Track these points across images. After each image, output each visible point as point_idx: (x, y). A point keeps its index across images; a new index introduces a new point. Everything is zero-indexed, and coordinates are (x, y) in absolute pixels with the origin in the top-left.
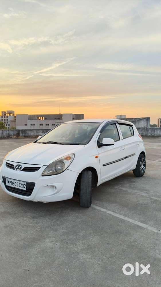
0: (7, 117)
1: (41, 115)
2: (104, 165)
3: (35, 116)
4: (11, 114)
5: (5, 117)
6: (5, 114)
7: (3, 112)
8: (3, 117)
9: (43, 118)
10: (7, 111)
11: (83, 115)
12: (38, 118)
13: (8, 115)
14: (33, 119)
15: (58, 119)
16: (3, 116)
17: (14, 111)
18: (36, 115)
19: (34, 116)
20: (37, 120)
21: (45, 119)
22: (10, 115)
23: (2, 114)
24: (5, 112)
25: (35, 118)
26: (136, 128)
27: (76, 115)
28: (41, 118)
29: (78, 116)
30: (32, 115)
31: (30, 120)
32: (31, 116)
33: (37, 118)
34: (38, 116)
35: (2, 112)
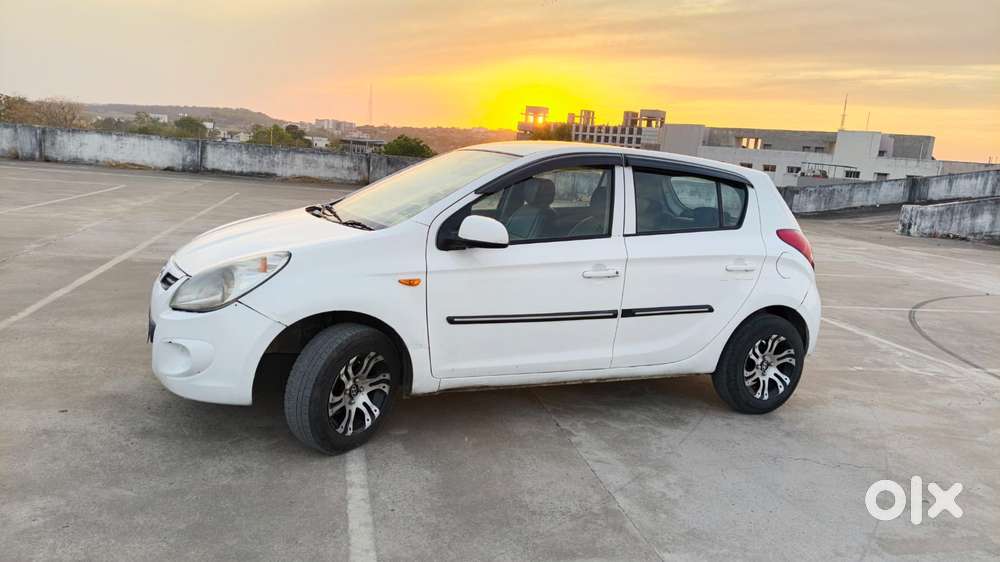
0: (640, 131)
1: (753, 131)
2: (451, 320)
3: (730, 133)
4: (654, 123)
5: (631, 132)
6: (634, 122)
7: (630, 115)
8: (627, 132)
9: (760, 141)
10: (642, 111)
11: (928, 141)
12: (739, 139)
13: (644, 124)
14: (719, 145)
15: (818, 149)
16: (627, 129)
17: (664, 113)
18: (733, 130)
19: (725, 132)
20: (733, 150)
21: (765, 146)
22: (649, 124)
23: (626, 120)
24: (635, 114)
25: (728, 141)
26: (779, 189)
27: (899, 139)
28: (752, 141)
29: (907, 144)
30: (718, 129)
31: (709, 145)
32: (715, 132)
33: (733, 141)
34: (739, 135)
35: (627, 114)
